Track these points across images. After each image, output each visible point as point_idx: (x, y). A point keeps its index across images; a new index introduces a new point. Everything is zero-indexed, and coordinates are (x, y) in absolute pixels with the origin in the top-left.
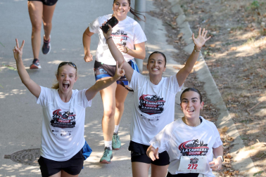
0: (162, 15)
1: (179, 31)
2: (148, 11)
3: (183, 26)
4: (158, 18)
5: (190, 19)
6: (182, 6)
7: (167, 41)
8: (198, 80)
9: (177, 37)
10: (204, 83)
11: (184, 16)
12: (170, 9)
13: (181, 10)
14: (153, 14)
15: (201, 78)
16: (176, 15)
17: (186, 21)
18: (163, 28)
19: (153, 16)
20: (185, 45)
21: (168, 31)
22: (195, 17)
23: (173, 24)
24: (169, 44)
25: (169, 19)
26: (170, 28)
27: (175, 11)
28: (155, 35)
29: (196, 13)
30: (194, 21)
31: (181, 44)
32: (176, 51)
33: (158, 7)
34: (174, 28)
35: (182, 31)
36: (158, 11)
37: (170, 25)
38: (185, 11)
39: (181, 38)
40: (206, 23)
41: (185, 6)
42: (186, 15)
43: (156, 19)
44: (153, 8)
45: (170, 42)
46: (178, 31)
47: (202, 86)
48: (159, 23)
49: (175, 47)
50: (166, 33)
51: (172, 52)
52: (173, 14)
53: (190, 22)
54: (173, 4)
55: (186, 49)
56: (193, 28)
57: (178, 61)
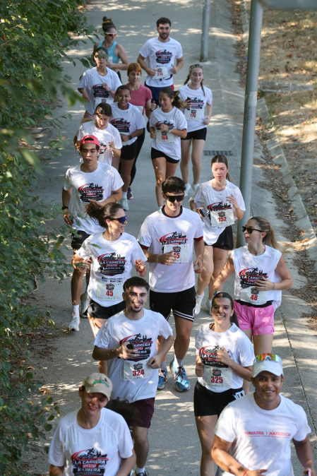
0: (272, 186)
1: (290, 204)
2: (258, 182)
3: (295, 198)
4: (268, 189)
5: (303, 191)
6: (294, 178)
7: (277, 215)
8: (309, 258)
9: (287, 211)
10: (314, 262)
11: (296, 188)
12: (281, 180)
13: (293, 181)
14: (262, 185)
15: (312, 256)
16: (288, 187)
17: (297, 193)
18: (273, 200)
19: (263, 187)
20: (296, 220)
21: (278, 204)
22: (308, 189)
23: (284, 197)
24: (279, 218)
25: (279, 191)
26: (280, 201)
27: (286, 182)
28: (264, 208)
29: (309, 185)
30: (306, 194)
31: (292, 219)
32: (286, 226)
33: (268, 177)
34: (284, 201)
35: (294, 205)
36: (268, 181)
37: (281, 198)
38: (297, 182)
39: (292, 211)
41: (297, 177)
42: (298, 187)
43: (265, 190)
44: (262, 179)
45: (279, 216)
47: (313, 265)
48: (268, 195)
49: (284, 222)
50: (276, 206)
51: (282, 227)
52: (284, 185)
53: (302, 194)
54: (284, 174)
55: (297, 224)
56: (305, 201)
57: (288, 238)
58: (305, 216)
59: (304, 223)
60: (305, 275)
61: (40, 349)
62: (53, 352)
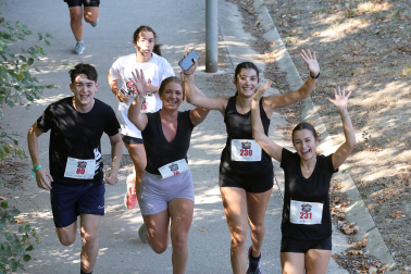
3: (261, 10)
4: (233, 3)
5: (269, 2)
7: (244, 28)
8: (280, 70)
9: (254, 23)
10: (286, 73)
15: (283, 68)
17: (263, 5)
18: (239, 13)
20: (264, 32)
21: (244, 17)
23: (250, 9)
25: (245, 4)
26: (246, 14)
30: (272, 5)
31: (260, 31)
32: (255, 39)
34: (250, 14)
35: (260, 17)
37: (247, 11)
39: (259, 24)
40: (286, 7)
43: (230, 4)
45: (246, 30)
46: (256, 17)
47: (284, 77)
48: (234, 9)
49: (252, 35)
50: (242, 19)
53: (268, 6)
55: (265, 36)
56: (272, 12)
57: (257, 50)
58: (272, 28)
59: (273, 35)
60: (277, 87)
61: (10, 178)
62: (24, 181)
